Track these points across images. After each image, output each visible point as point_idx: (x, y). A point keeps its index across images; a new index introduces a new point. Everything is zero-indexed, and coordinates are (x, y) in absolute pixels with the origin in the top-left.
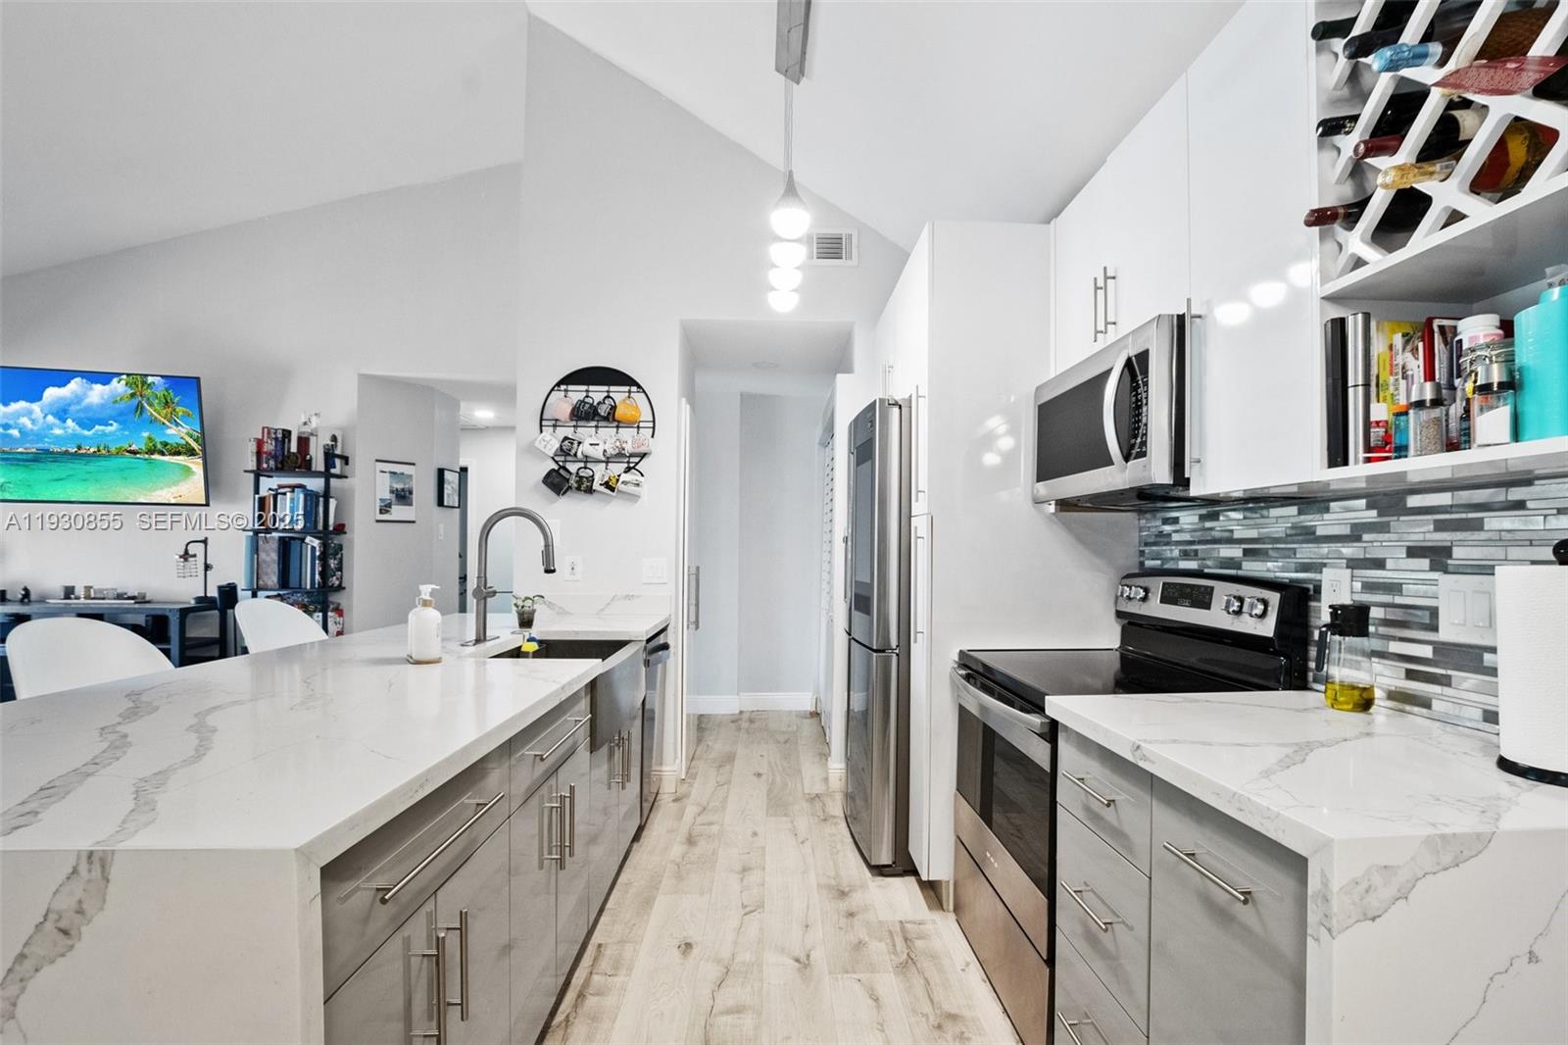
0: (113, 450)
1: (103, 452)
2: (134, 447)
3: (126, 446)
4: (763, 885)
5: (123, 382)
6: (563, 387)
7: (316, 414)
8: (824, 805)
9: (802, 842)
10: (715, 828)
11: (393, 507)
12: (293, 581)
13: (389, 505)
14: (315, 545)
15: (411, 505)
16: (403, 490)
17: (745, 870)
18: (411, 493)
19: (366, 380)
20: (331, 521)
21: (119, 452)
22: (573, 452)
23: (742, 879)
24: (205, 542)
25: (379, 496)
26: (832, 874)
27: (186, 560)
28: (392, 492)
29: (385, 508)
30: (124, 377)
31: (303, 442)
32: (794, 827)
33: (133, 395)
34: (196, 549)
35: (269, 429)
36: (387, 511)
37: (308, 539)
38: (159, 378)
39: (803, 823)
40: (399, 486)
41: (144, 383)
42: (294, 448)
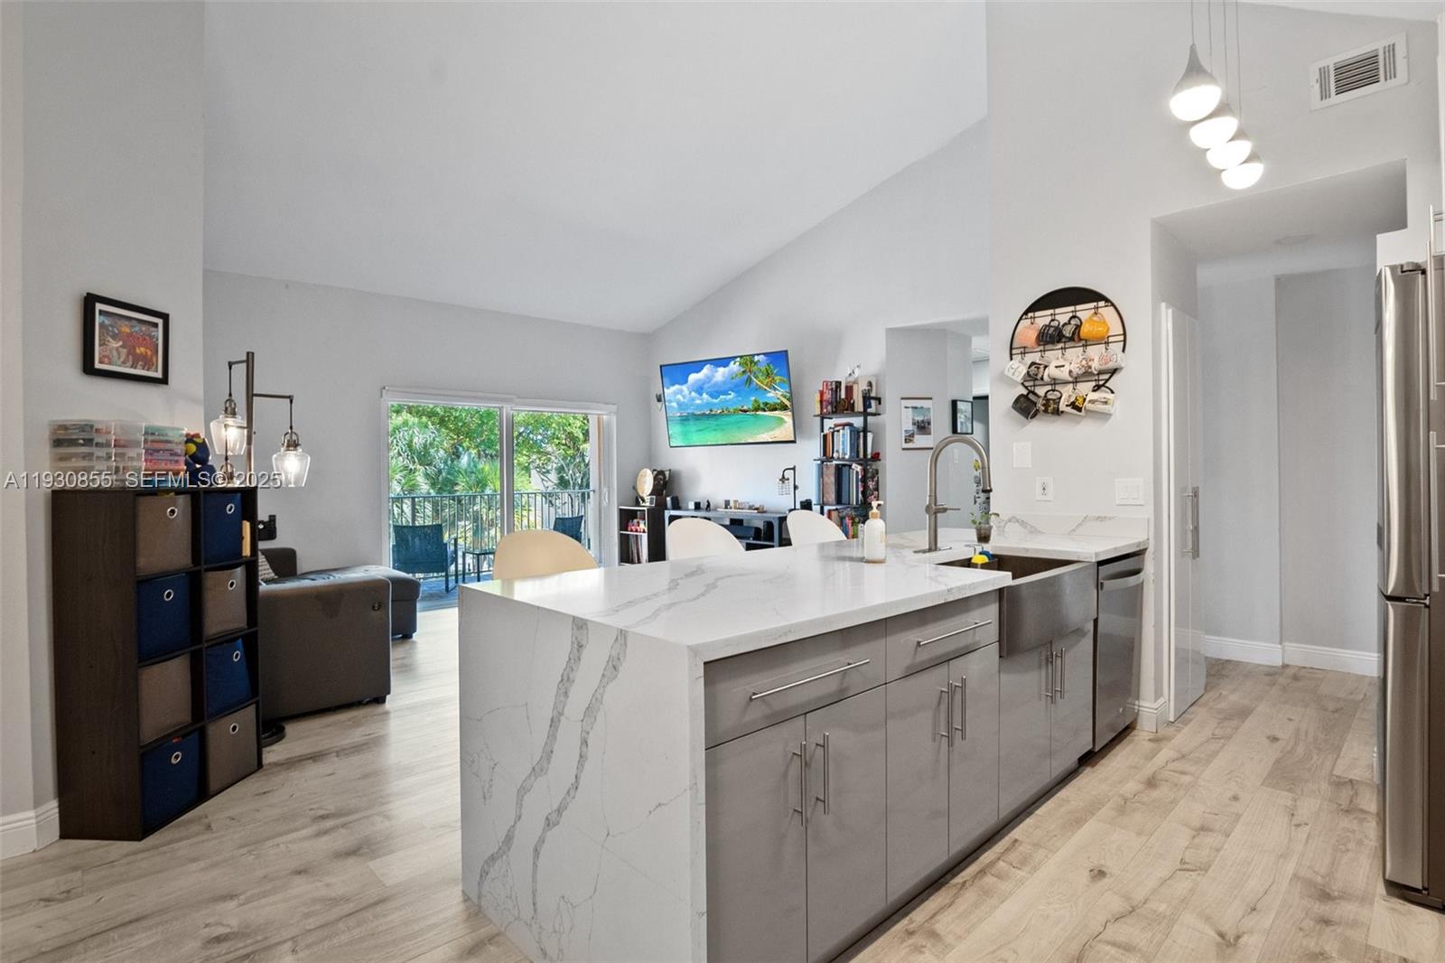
0: (732, 410)
1: (726, 412)
2: (745, 408)
3: (740, 407)
4: (1218, 850)
5: (738, 363)
6: (1030, 315)
7: (858, 366)
8: (1356, 794)
9: (1298, 825)
10: (1186, 779)
11: (916, 436)
12: (844, 499)
13: (912, 435)
14: (858, 470)
15: (930, 434)
16: (923, 421)
17: (1204, 829)
18: (929, 424)
19: (893, 333)
20: (869, 451)
21: (736, 411)
22: (1040, 376)
23: (1194, 837)
24: (794, 469)
25: (904, 429)
26: (1323, 871)
27: (783, 482)
28: (914, 424)
29: (909, 439)
30: (738, 359)
31: (849, 389)
32: (1295, 806)
33: (744, 372)
34: (789, 474)
35: (827, 382)
36: (911, 441)
37: (854, 466)
38: (762, 356)
39: (1308, 806)
40: (920, 418)
41: (752, 362)
42: (843, 396)
